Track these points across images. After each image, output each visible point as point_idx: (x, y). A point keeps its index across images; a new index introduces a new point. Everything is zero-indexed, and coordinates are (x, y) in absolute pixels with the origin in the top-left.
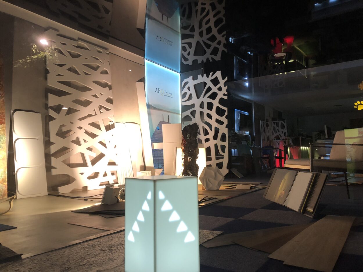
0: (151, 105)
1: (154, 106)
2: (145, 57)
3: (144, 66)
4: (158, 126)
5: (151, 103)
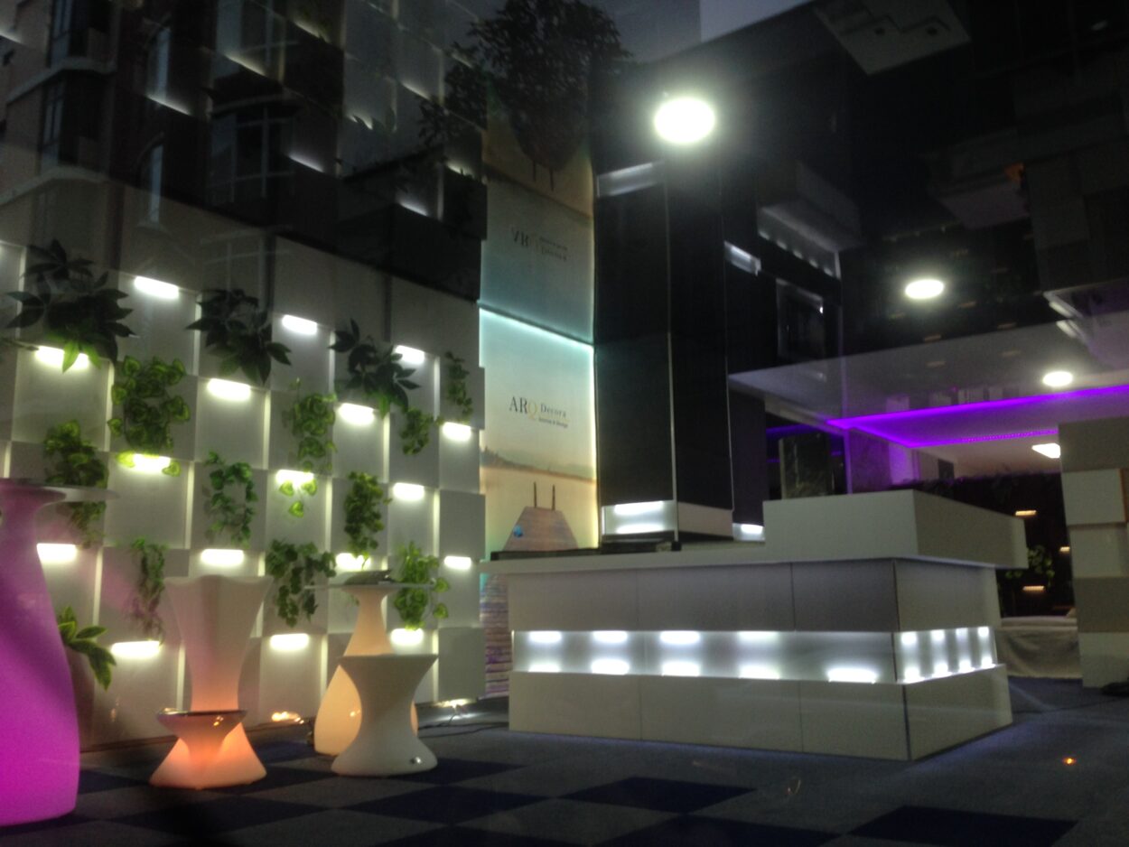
0: (497, 455)
1: (506, 458)
4: (517, 524)
5: (494, 449)
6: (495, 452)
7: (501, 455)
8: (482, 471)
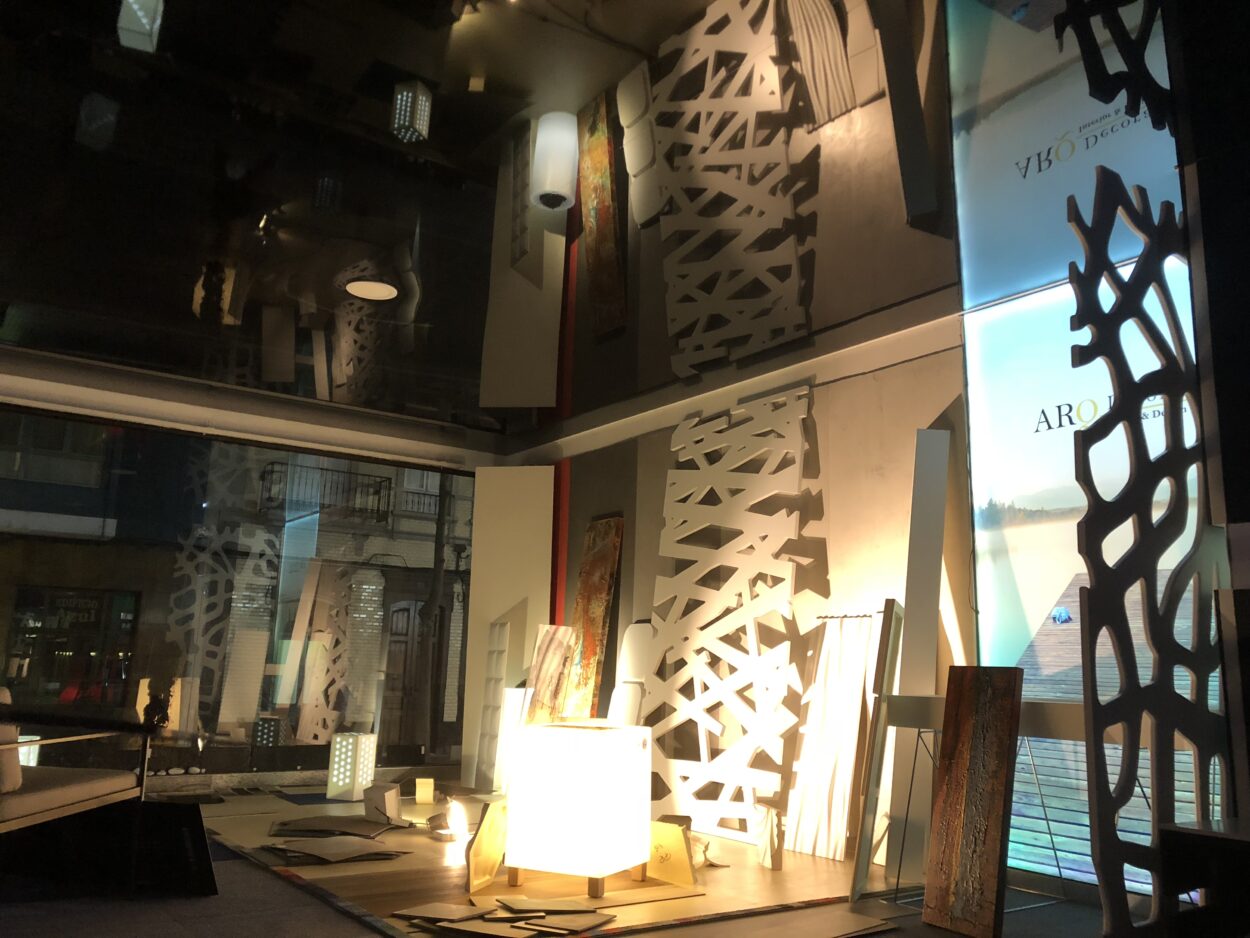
0: (1011, 508)
1: (1028, 508)
2: (968, 303)
3: (963, 346)
4: (1058, 604)
5: (1004, 499)
6: (1006, 506)
7: (1017, 506)
8: (983, 538)
